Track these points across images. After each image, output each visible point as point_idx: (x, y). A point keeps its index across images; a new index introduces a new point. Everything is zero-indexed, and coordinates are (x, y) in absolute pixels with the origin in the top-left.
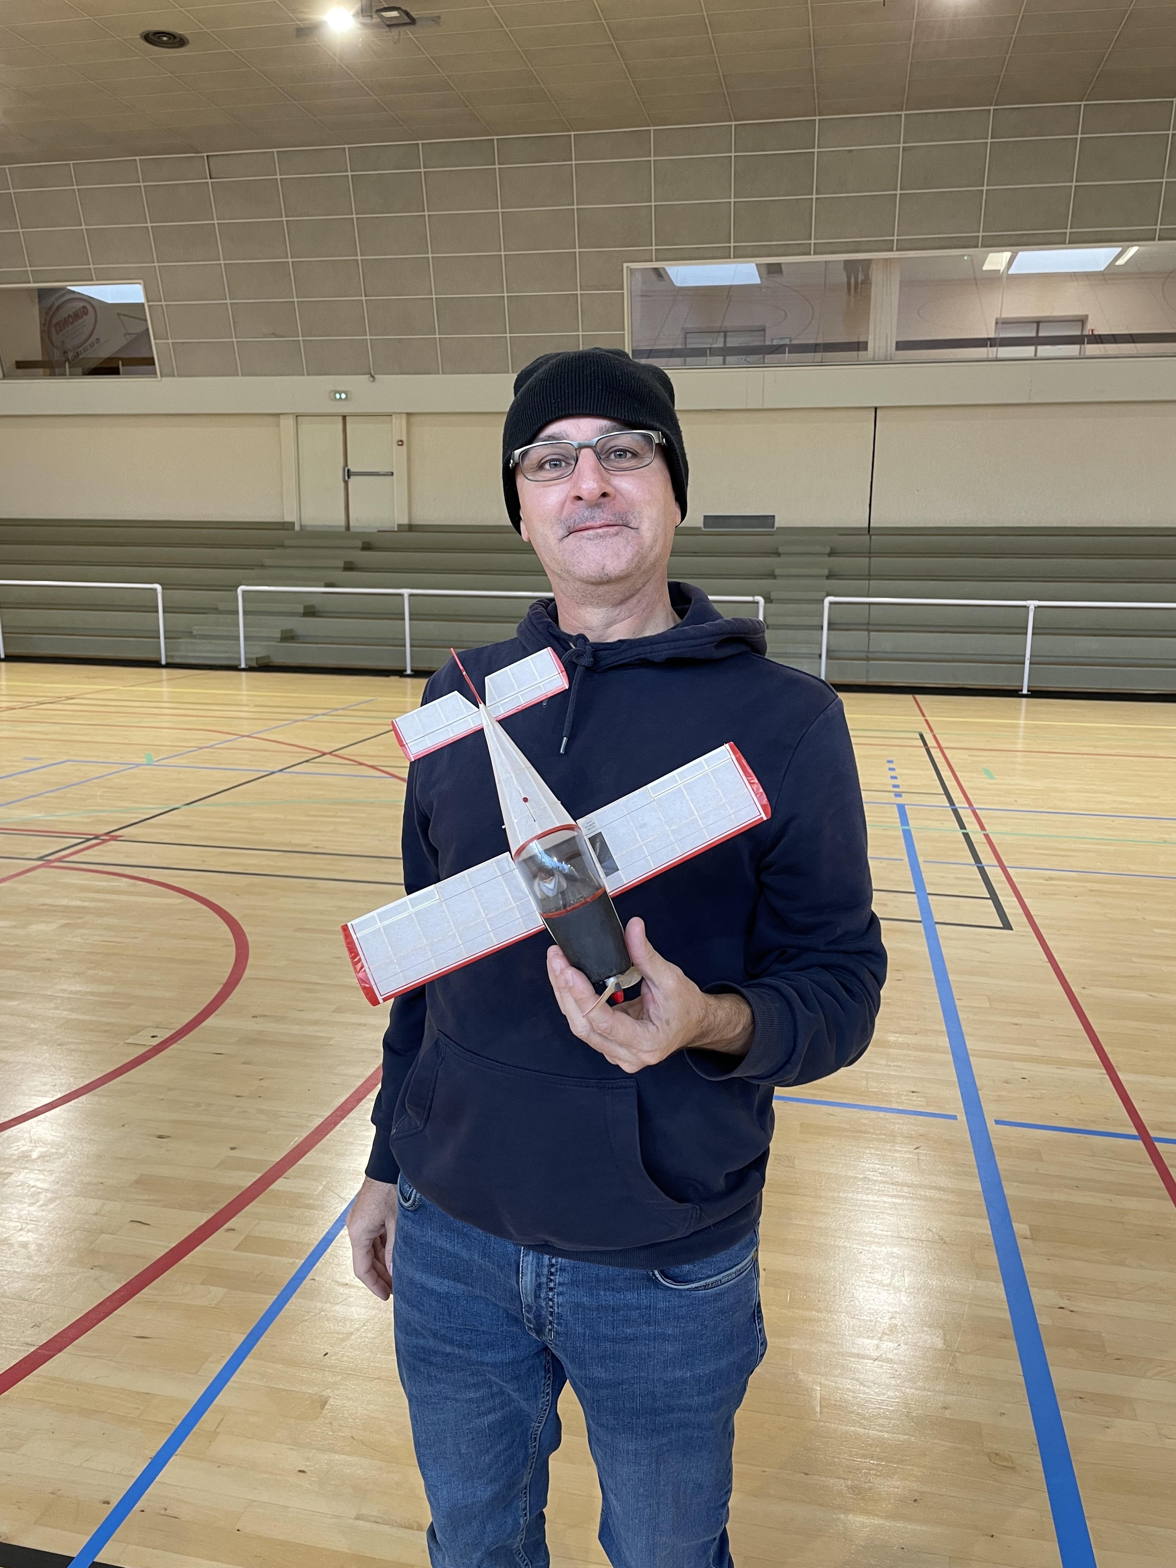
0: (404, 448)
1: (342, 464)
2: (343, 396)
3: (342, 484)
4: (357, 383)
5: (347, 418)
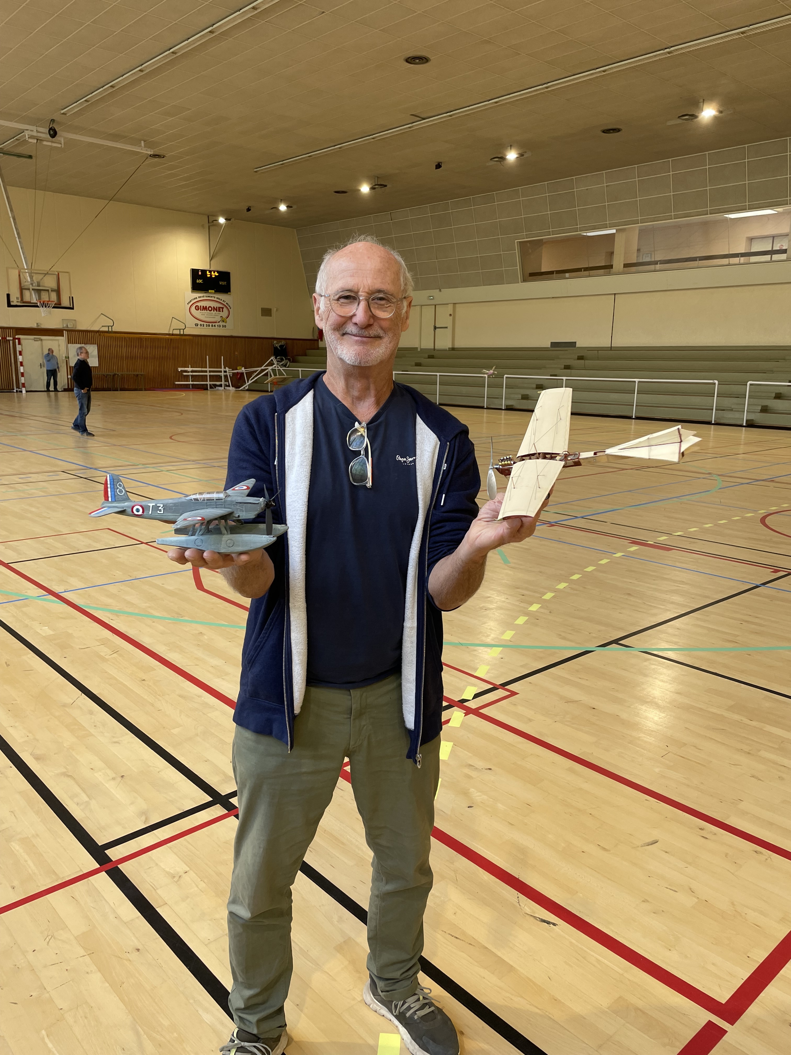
0: (451, 317)
1: (434, 325)
2: (432, 298)
3: (433, 332)
4: (435, 292)
5: (437, 306)
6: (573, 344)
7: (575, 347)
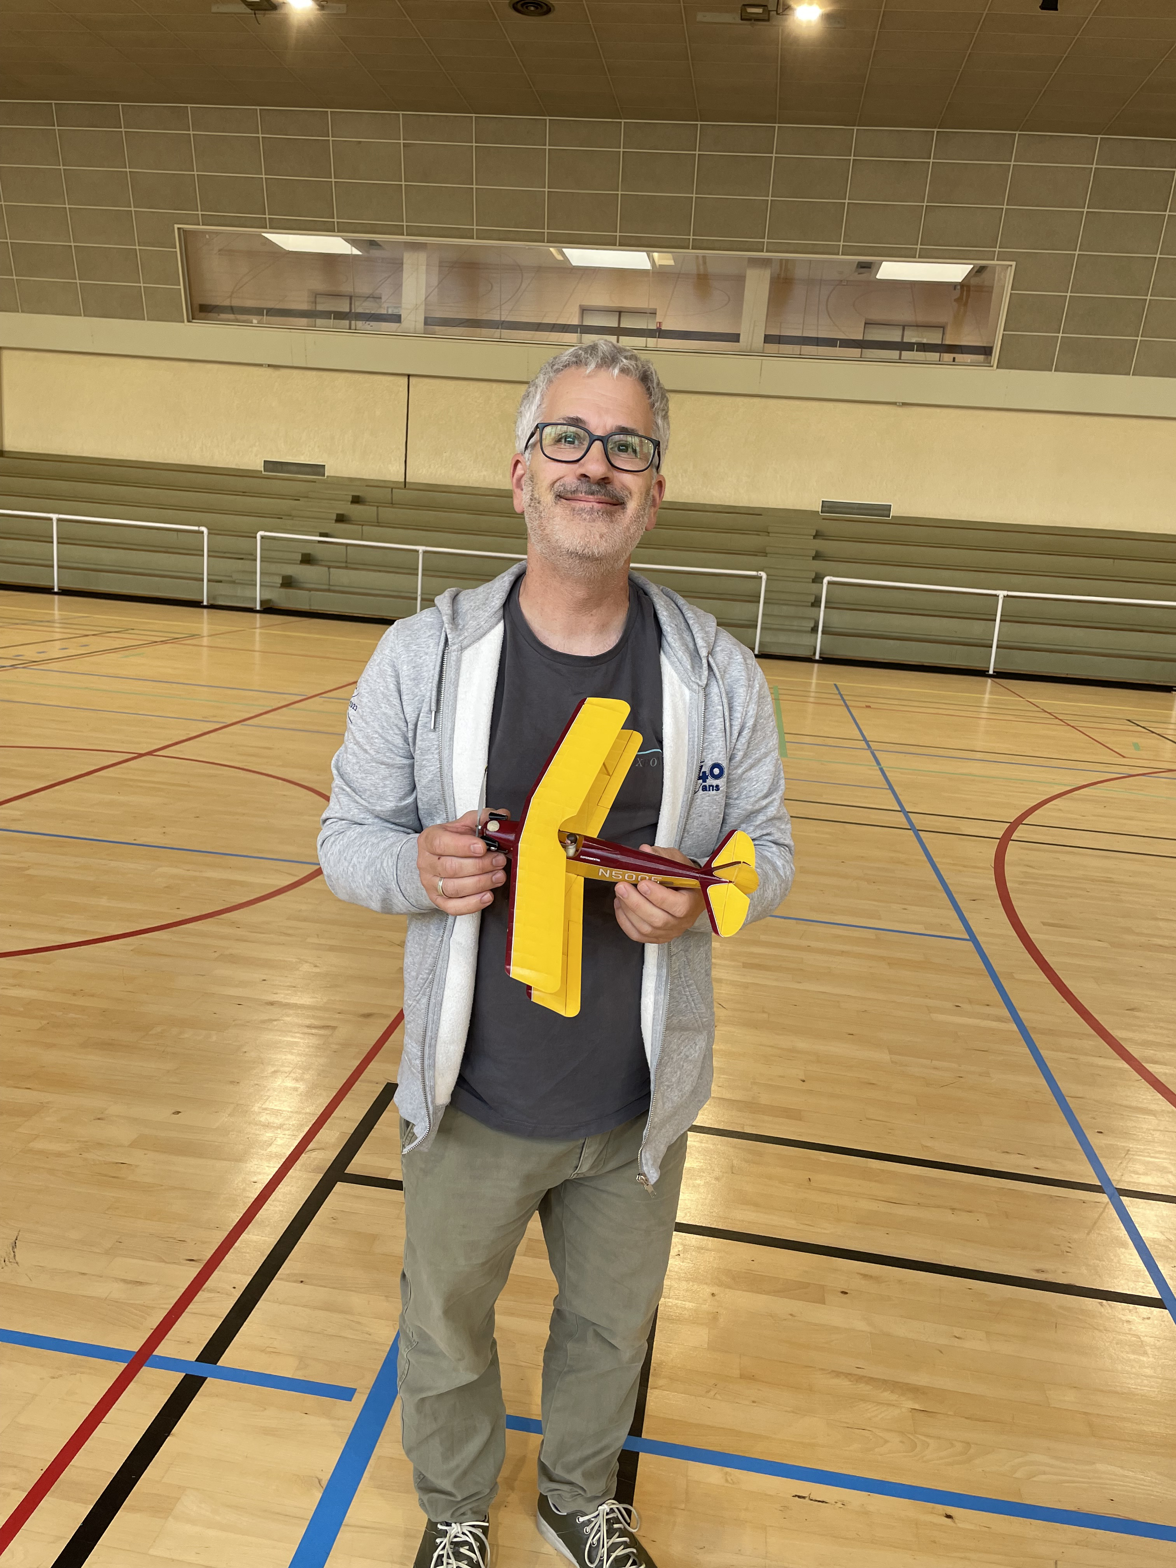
6: (319, 469)
7: (324, 476)
